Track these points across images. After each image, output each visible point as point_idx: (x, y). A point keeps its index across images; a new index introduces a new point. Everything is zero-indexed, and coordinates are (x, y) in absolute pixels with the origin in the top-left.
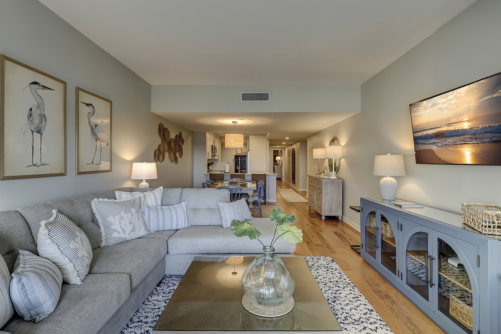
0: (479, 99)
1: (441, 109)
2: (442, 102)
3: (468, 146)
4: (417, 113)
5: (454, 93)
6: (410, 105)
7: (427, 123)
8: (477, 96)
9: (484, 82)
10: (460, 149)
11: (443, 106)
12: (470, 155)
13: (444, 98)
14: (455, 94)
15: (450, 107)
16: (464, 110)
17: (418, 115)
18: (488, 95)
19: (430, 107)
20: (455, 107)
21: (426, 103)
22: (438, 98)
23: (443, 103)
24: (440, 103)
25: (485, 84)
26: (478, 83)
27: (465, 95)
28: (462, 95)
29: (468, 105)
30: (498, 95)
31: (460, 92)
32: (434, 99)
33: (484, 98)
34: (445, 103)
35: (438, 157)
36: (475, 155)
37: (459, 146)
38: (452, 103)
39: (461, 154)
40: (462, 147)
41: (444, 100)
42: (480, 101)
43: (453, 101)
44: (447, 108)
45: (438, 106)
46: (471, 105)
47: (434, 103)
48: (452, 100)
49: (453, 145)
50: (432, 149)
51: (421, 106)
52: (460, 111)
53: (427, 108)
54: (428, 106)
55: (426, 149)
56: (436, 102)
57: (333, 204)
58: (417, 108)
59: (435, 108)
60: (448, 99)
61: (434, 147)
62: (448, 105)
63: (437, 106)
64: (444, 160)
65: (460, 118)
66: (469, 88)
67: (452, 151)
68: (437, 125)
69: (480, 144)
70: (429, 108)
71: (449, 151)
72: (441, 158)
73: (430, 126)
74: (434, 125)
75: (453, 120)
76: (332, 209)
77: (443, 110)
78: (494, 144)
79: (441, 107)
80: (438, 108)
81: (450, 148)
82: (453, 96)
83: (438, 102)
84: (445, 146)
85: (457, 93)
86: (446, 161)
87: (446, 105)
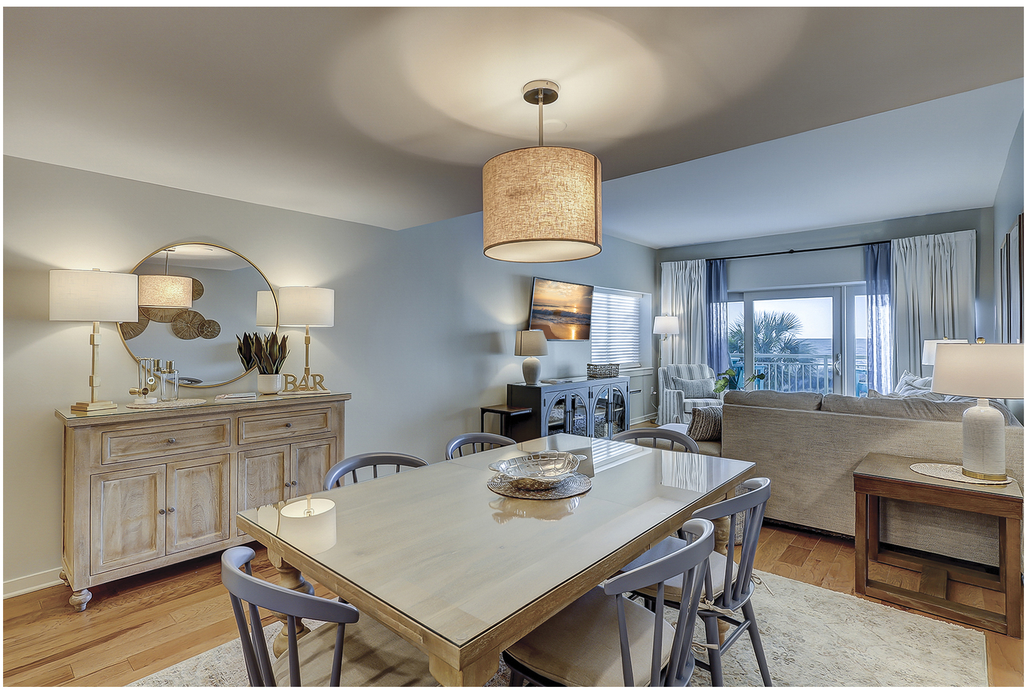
1: (562, 293)
3: (574, 325)
4: (539, 288)
5: (571, 286)
6: (534, 277)
7: (549, 300)
8: (581, 294)
10: (569, 327)
12: (574, 333)
14: (574, 287)
16: (576, 300)
17: (540, 290)
18: (587, 296)
19: (554, 288)
20: (571, 296)
21: (552, 284)
22: (560, 284)
23: (564, 289)
25: (584, 288)
26: (582, 286)
27: (577, 291)
28: (576, 289)
32: (558, 283)
33: (585, 296)
35: (552, 333)
37: (570, 325)
39: (569, 331)
40: (571, 327)
41: (564, 287)
42: (582, 297)
43: (570, 291)
44: (565, 294)
46: (579, 298)
47: (557, 286)
48: (569, 289)
49: (565, 324)
50: (548, 324)
51: (545, 284)
52: (573, 300)
53: (551, 288)
54: (553, 286)
55: (543, 324)
56: (559, 286)
58: (540, 284)
59: (558, 290)
61: (551, 323)
62: (567, 293)
64: (557, 336)
65: (572, 305)
66: (578, 287)
67: (564, 329)
69: (580, 325)
71: (562, 328)
72: (554, 334)
73: (552, 304)
74: (555, 304)
75: (568, 305)
81: (562, 326)
84: (559, 324)
87: (565, 291)
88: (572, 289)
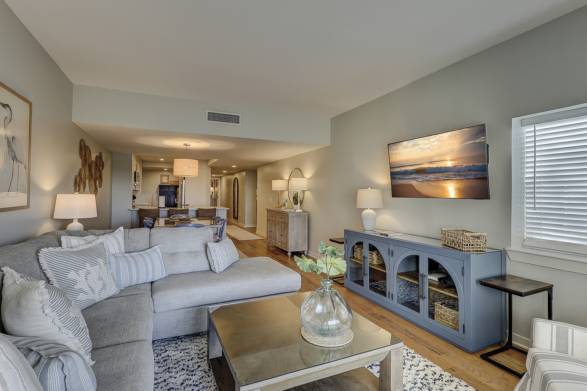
0: (462, 142)
1: (422, 148)
2: (424, 144)
3: (451, 182)
4: (396, 151)
5: (436, 136)
6: (388, 144)
7: (407, 160)
8: (460, 140)
9: (466, 130)
10: (443, 184)
11: (425, 147)
12: (454, 190)
13: (426, 140)
14: (438, 137)
15: (432, 148)
16: (447, 151)
17: (397, 153)
18: (471, 140)
19: (411, 147)
20: (438, 148)
21: (406, 143)
22: (419, 140)
24: (422, 144)
25: (467, 131)
26: (460, 130)
27: (447, 139)
28: (444, 138)
29: (451, 147)
30: (480, 141)
31: (443, 136)
32: (416, 140)
33: (467, 142)
34: (427, 144)
35: (418, 192)
36: (459, 190)
37: (443, 181)
38: (434, 144)
39: (444, 189)
40: (445, 183)
41: (425, 142)
42: (463, 144)
44: (428, 149)
45: (420, 146)
46: (454, 147)
47: (415, 144)
48: (434, 142)
49: (436, 181)
50: (411, 184)
51: (401, 145)
52: (443, 152)
53: (407, 148)
54: (409, 146)
55: (404, 183)
56: (417, 143)
57: (299, 239)
58: (396, 147)
59: (416, 148)
60: (430, 141)
61: (413, 182)
62: (431, 146)
63: (418, 146)
64: (425, 194)
65: (443, 158)
66: (452, 133)
67: (435, 186)
68: (418, 162)
69: (465, 181)
70: (409, 148)
71: (431, 186)
72: (421, 192)
73: (410, 163)
74: (415, 163)
75: (435, 159)
76: (298, 244)
77: (425, 150)
78: (479, 181)
79: (423, 147)
80: (419, 148)
81: (432, 184)
82: (435, 139)
83: (420, 143)
84: (426, 182)
85: (440, 137)
86: (427, 195)
87: (428, 146)
88: (438, 140)
